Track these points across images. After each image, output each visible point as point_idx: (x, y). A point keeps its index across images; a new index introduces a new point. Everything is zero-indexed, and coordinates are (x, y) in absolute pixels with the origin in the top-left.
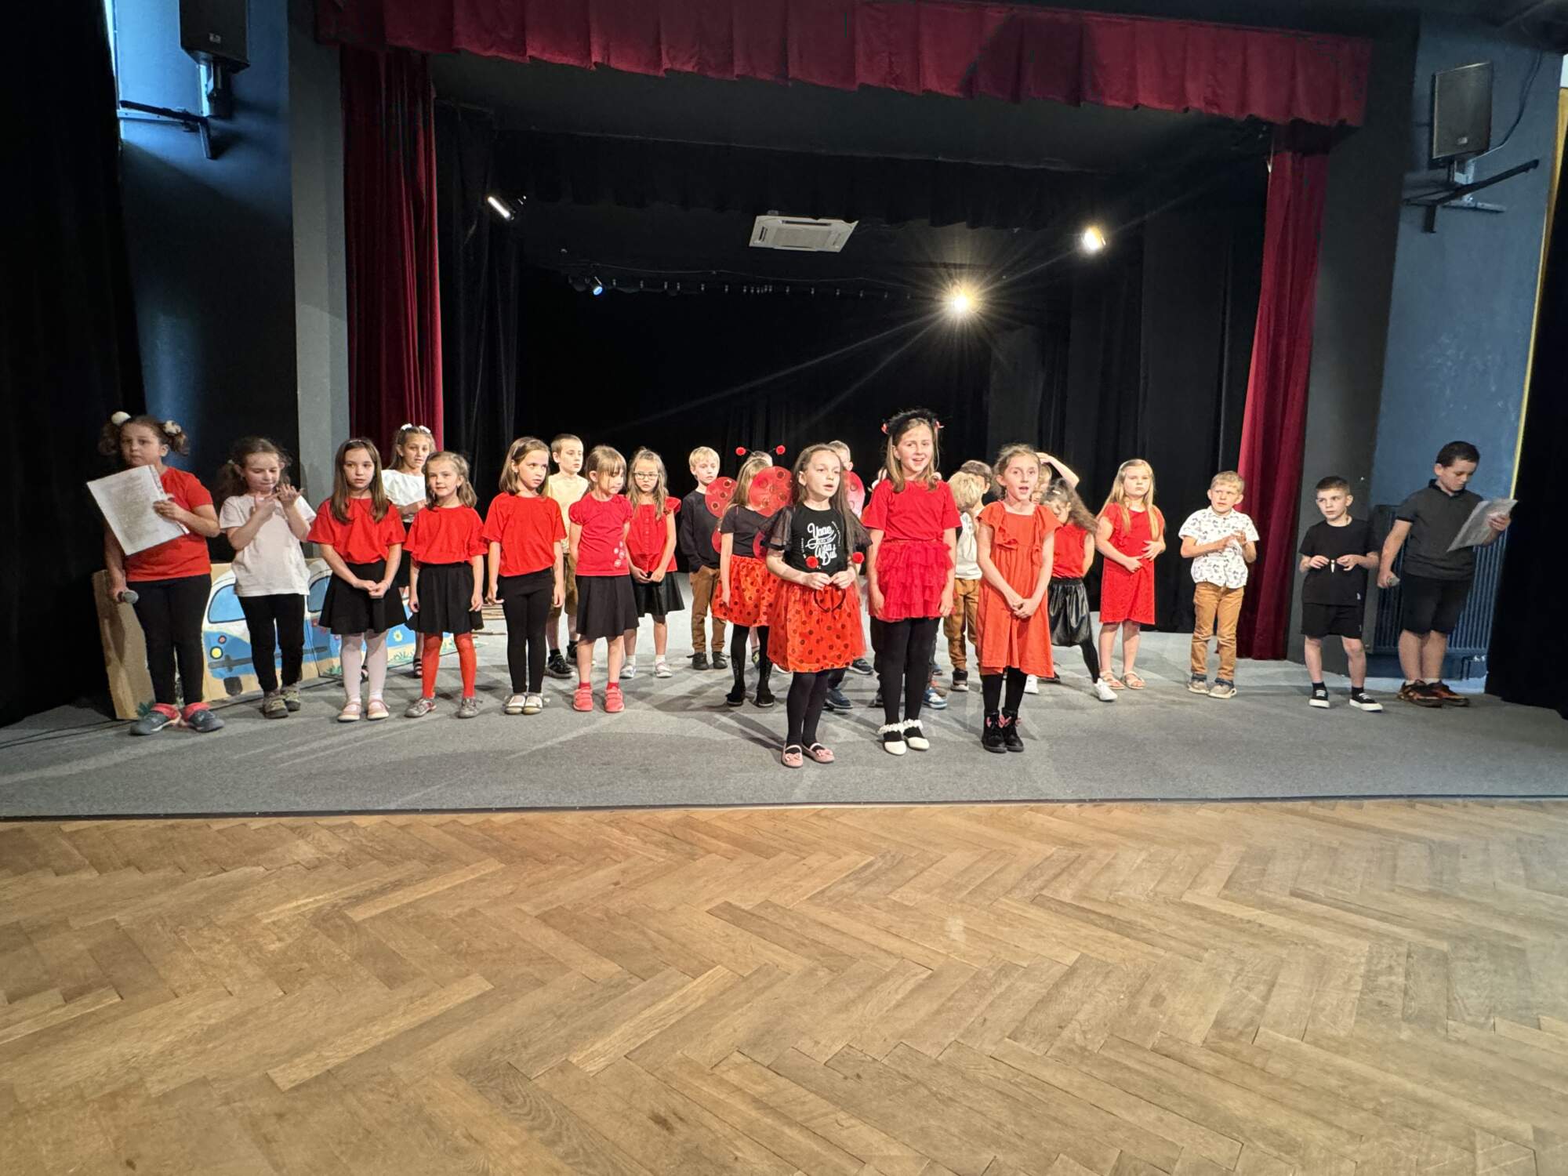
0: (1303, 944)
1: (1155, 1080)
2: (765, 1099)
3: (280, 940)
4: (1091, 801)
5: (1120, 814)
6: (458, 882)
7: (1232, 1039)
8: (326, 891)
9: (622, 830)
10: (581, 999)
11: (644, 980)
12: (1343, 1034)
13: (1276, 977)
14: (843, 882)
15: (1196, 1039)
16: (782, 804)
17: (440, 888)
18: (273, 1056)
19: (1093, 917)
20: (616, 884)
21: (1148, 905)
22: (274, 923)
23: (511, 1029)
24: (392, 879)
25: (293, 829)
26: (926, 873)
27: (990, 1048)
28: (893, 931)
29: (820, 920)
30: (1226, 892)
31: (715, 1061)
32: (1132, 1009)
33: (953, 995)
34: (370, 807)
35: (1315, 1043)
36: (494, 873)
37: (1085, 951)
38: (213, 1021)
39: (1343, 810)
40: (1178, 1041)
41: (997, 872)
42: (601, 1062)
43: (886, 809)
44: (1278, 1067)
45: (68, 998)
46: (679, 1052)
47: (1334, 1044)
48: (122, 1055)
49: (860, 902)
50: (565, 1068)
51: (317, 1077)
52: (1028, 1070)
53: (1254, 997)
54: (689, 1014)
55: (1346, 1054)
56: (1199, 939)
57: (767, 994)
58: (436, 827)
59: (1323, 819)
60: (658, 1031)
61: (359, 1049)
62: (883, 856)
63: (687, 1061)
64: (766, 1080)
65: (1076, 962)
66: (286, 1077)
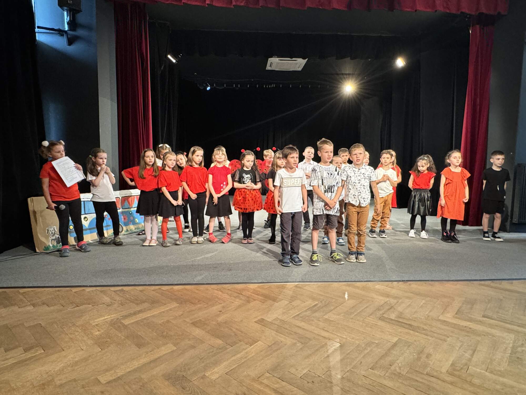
0: (487, 335)
1: (428, 385)
2: (278, 390)
3: (99, 331)
4: (403, 281)
5: (414, 286)
6: (162, 311)
7: (458, 371)
8: (114, 314)
9: (222, 292)
10: (209, 353)
11: (232, 346)
12: (502, 369)
13: (476, 347)
14: (306, 311)
15: (444, 370)
16: (282, 282)
17: (155, 313)
18: (99, 372)
19: (403, 325)
20: (220, 311)
21: (425, 320)
22: (97, 325)
23: (184, 363)
24: (138, 310)
25: (102, 292)
26: (338, 308)
27: (363, 373)
28: (325, 329)
29: (298, 325)
30: (457, 316)
31: (259, 376)
32: (419, 359)
33: (349, 353)
34: (129, 283)
35: (491, 372)
36: (175, 308)
37: (400, 337)
38: (77, 359)
39: (505, 285)
40: (437, 371)
41: (365, 308)
42: (217, 376)
43: (322, 284)
44: (477, 381)
45: (26, 350)
46: (245, 373)
47: (499, 373)
48: (45, 370)
49: (313, 318)
50: (204, 377)
51: (114, 379)
52: (378, 381)
53: (467, 355)
54: (249, 359)
55: (503, 377)
56: (445, 333)
57: (279, 352)
58: (153, 291)
59: (495, 288)
60: (237, 365)
61: (128, 370)
62: (321, 302)
63: (249, 376)
64: (278, 383)
65: (397, 341)
66: (103, 379)
